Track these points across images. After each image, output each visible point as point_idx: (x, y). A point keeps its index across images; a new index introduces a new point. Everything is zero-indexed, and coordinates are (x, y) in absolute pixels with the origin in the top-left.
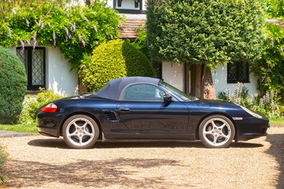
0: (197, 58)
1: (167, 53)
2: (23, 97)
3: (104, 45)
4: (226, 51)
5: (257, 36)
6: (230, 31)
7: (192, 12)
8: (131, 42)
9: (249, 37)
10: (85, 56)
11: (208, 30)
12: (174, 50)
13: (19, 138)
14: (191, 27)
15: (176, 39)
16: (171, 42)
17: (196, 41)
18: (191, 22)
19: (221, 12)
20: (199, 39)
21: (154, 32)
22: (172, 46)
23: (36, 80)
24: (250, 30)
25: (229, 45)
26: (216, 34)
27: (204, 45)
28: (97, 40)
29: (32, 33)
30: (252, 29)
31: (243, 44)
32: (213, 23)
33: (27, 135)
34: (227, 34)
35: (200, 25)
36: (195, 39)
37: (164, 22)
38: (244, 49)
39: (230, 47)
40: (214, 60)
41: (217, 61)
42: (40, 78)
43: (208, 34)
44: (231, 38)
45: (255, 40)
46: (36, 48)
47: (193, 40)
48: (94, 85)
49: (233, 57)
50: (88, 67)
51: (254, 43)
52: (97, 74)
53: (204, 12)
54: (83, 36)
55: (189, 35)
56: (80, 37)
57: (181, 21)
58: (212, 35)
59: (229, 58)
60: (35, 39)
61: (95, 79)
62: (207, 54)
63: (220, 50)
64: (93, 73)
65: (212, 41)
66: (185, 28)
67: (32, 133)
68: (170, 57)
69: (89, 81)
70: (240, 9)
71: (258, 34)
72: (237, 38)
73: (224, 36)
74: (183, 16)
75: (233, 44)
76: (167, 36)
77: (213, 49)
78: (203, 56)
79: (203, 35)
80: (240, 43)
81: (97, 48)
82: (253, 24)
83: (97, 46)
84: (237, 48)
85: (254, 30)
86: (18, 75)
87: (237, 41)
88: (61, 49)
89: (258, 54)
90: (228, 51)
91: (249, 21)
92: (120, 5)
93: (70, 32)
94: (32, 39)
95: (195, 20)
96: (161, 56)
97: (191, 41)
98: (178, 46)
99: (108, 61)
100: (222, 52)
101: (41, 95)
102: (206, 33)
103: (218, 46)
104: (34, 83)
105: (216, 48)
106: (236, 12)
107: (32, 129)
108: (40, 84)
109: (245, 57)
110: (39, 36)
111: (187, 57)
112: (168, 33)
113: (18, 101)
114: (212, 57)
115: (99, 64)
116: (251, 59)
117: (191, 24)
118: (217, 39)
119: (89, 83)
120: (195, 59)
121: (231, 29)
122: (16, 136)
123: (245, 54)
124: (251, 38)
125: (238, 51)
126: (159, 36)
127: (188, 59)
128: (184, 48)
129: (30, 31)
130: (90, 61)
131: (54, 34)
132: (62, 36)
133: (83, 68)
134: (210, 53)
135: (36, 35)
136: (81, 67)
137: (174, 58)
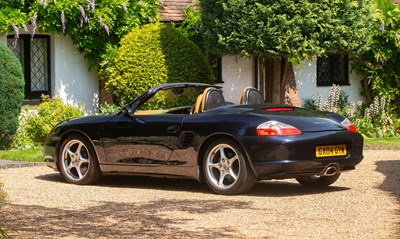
0: (276, 50)
1: (231, 43)
2: (20, 109)
3: (136, 32)
4: (318, 39)
5: (364, 16)
6: (324, 10)
8: (177, 26)
9: (351, 19)
10: (109, 47)
11: (291, 9)
12: (241, 38)
13: (16, 170)
14: (265, 5)
15: (243, 23)
16: (236, 27)
17: (272, 25)
20: (278, 22)
21: (212, 12)
22: (239, 32)
23: (37, 84)
24: (354, 8)
25: (322, 30)
26: (303, 14)
27: (285, 30)
28: (126, 25)
29: (30, 14)
30: (357, 6)
31: (343, 28)
33: (27, 165)
34: (319, 14)
35: (279, 2)
36: (272, 22)
38: (345, 37)
39: (323, 34)
40: (301, 53)
41: (304, 55)
42: (43, 80)
43: (291, 15)
44: (325, 20)
45: (361, 23)
46: (36, 36)
47: (269, 24)
48: (123, 90)
49: (328, 49)
50: (113, 64)
51: (359, 27)
52: (127, 74)
54: (105, 20)
55: (263, 17)
56: (101, 20)
58: (297, 17)
59: (323, 51)
60: (34, 23)
61: (124, 82)
62: (290, 45)
63: (309, 38)
64: (121, 73)
65: (298, 25)
66: (257, 7)
67: (34, 162)
68: (234, 49)
69: (115, 84)
71: (364, 13)
72: (334, 21)
73: (314, 18)
75: (329, 29)
76: (231, 18)
77: (300, 37)
78: (284, 47)
79: (284, 16)
80: (338, 27)
81: (126, 36)
83: (125, 33)
84: (334, 35)
85: (360, 8)
86: (12, 76)
87: (334, 24)
88: (73, 38)
89: (364, 43)
90: (322, 39)
93: (86, 12)
94: (30, 23)
96: (222, 47)
97: (265, 24)
98: (248, 31)
99: (144, 55)
100: (312, 41)
101: (45, 105)
102: (287, 13)
103: (306, 32)
104: (33, 89)
105: (303, 36)
107: (35, 156)
108: (43, 89)
109: (346, 48)
110: (40, 19)
111: (260, 49)
112: (231, 13)
113: (12, 115)
114: (297, 48)
115: (130, 59)
116: (355, 50)
118: (305, 22)
119: (115, 88)
120: (272, 52)
121: (325, 6)
122: (11, 166)
123: (346, 44)
124: (355, 19)
125: (335, 39)
126: (219, 17)
127: (262, 51)
128: (256, 35)
129: (28, 11)
130: (116, 55)
131: (63, 16)
132: (74, 19)
133: (106, 66)
134: (295, 43)
135: (36, 16)
136: (102, 65)
137: (241, 50)
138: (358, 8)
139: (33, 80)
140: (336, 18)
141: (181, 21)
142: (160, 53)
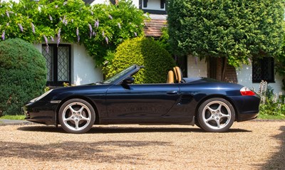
0: (216, 51)
1: (186, 47)
3: (128, 42)
4: (245, 43)
5: (277, 30)
6: (249, 24)
7: (211, 4)
8: (156, 40)
9: (268, 30)
10: (109, 53)
11: (226, 23)
12: (193, 43)
14: (209, 20)
15: (195, 32)
16: (189, 36)
17: (214, 34)
18: (210, 15)
19: (240, 5)
20: (218, 32)
21: (174, 26)
22: (191, 39)
23: (62, 77)
24: (270, 23)
25: (248, 37)
26: (235, 26)
27: (222, 38)
28: (121, 37)
29: (56, 30)
30: (272, 22)
31: (263, 37)
32: (232, 15)
34: (246, 27)
35: (218, 18)
36: (214, 32)
37: (183, 16)
38: (264, 43)
39: (249, 40)
40: (233, 53)
41: (236, 54)
42: (66, 74)
43: (227, 27)
44: (250, 30)
45: (275, 34)
46: (60, 45)
47: (211, 33)
49: (252, 50)
50: (111, 63)
51: (274, 37)
52: (119, 70)
53: (222, 5)
54: (106, 34)
55: (208, 28)
56: (103, 34)
57: (199, 15)
58: (231, 28)
59: (249, 52)
60: (59, 35)
62: (226, 47)
63: (239, 43)
64: (116, 69)
65: (231, 34)
66: (204, 21)
68: (189, 51)
70: (259, 2)
71: (278, 28)
73: (243, 29)
74: (202, 9)
75: (253, 37)
76: (186, 29)
77: (232, 42)
78: (222, 49)
79: (222, 28)
80: (259, 36)
81: (120, 45)
82: (273, 17)
83: (120, 43)
84: (256, 41)
87: (256, 34)
88: (85, 45)
89: (278, 48)
90: (248, 44)
91: (268, 14)
92: (145, 6)
93: (93, 28)
94: (56, 35)
95: (214, 13)
96: (180, 49)
98: (197, 38)
99: (131, 56)
100: (241, 45)
102: (224, 26)
103: (237, 38)
104: (59, 80)
105: (235, 41)
106: (256, 5)
108: (66, 80)
109: (265, 50)
110: (62, 33)
111: (206, 50)
112: (186, 26)
114: (231, 49)
115: (122, 59)
116: (271, 52)
117: (209, 17)
118: (236, 32)
120: (214, 52)
121: (250, 21)
123: (265, 48)
124: (271, 31)
125: (257, 44)
126: (178, 30)
127: (207, 52)
128: (203, 41)
129: (55, 28)
130: (113, 57)
131: (78, 30)
132: (85, 33)
133: (106, 65)
134: (229, 46)
135: (60, 31)
136: (104, 64)
137: (192, 51)
138: (273, 24)
139: (60, 74)
140: (257, 30)
141: (159, 37)
142: (141, 56)
